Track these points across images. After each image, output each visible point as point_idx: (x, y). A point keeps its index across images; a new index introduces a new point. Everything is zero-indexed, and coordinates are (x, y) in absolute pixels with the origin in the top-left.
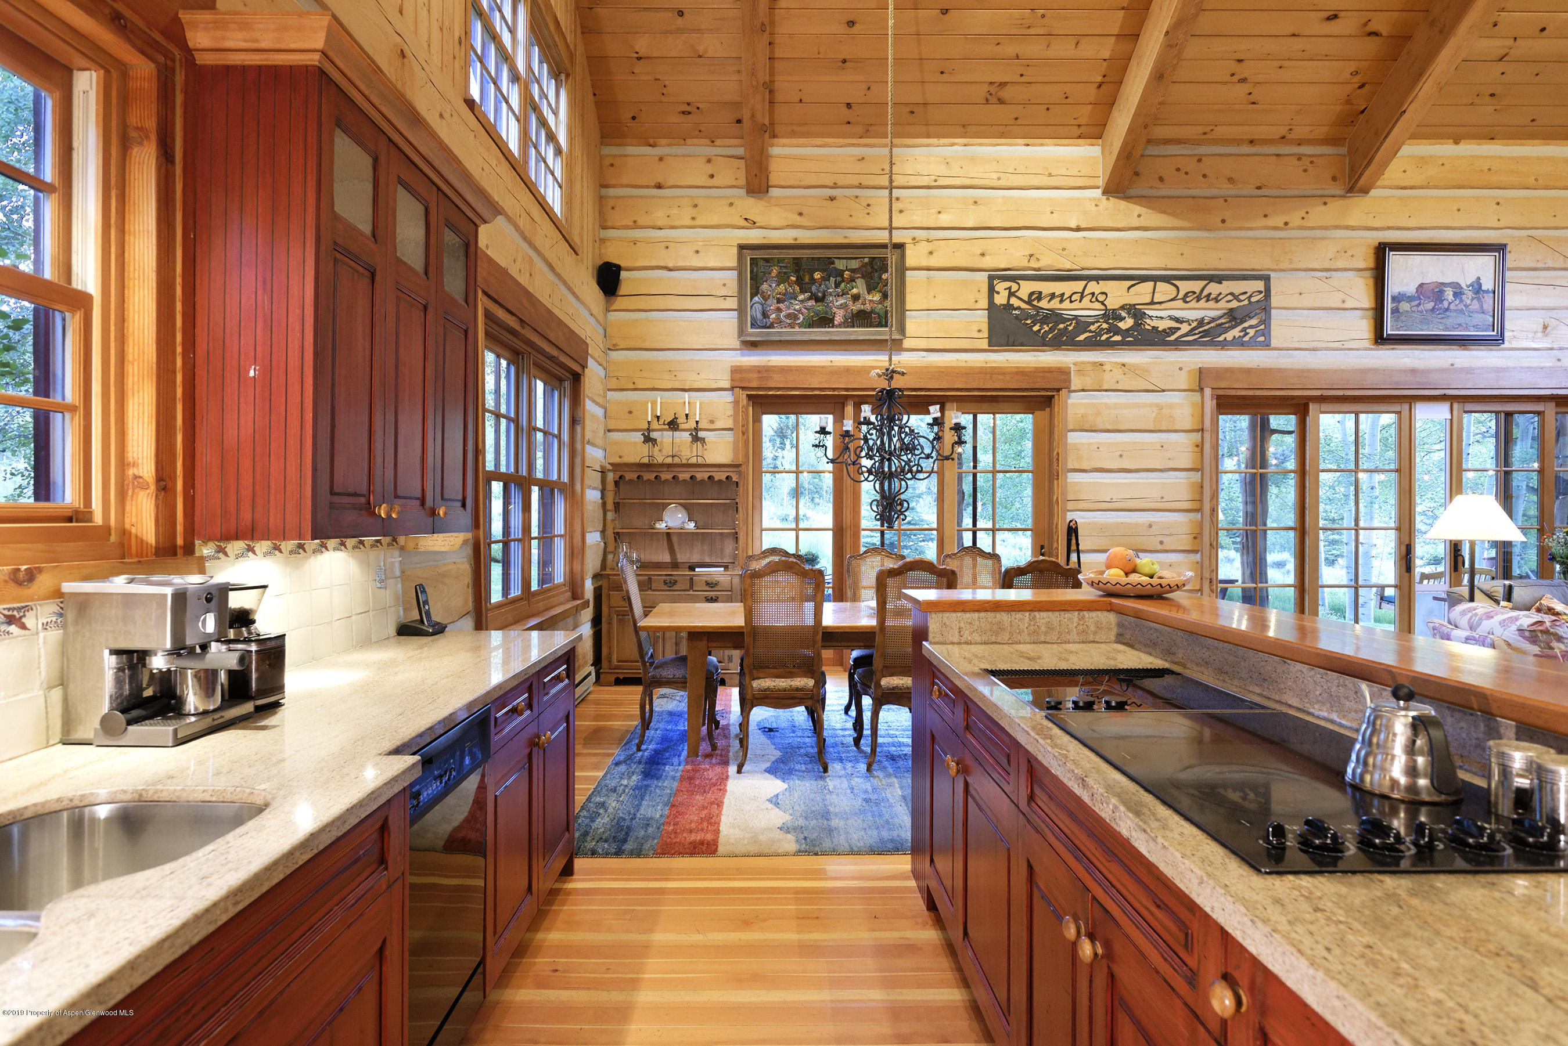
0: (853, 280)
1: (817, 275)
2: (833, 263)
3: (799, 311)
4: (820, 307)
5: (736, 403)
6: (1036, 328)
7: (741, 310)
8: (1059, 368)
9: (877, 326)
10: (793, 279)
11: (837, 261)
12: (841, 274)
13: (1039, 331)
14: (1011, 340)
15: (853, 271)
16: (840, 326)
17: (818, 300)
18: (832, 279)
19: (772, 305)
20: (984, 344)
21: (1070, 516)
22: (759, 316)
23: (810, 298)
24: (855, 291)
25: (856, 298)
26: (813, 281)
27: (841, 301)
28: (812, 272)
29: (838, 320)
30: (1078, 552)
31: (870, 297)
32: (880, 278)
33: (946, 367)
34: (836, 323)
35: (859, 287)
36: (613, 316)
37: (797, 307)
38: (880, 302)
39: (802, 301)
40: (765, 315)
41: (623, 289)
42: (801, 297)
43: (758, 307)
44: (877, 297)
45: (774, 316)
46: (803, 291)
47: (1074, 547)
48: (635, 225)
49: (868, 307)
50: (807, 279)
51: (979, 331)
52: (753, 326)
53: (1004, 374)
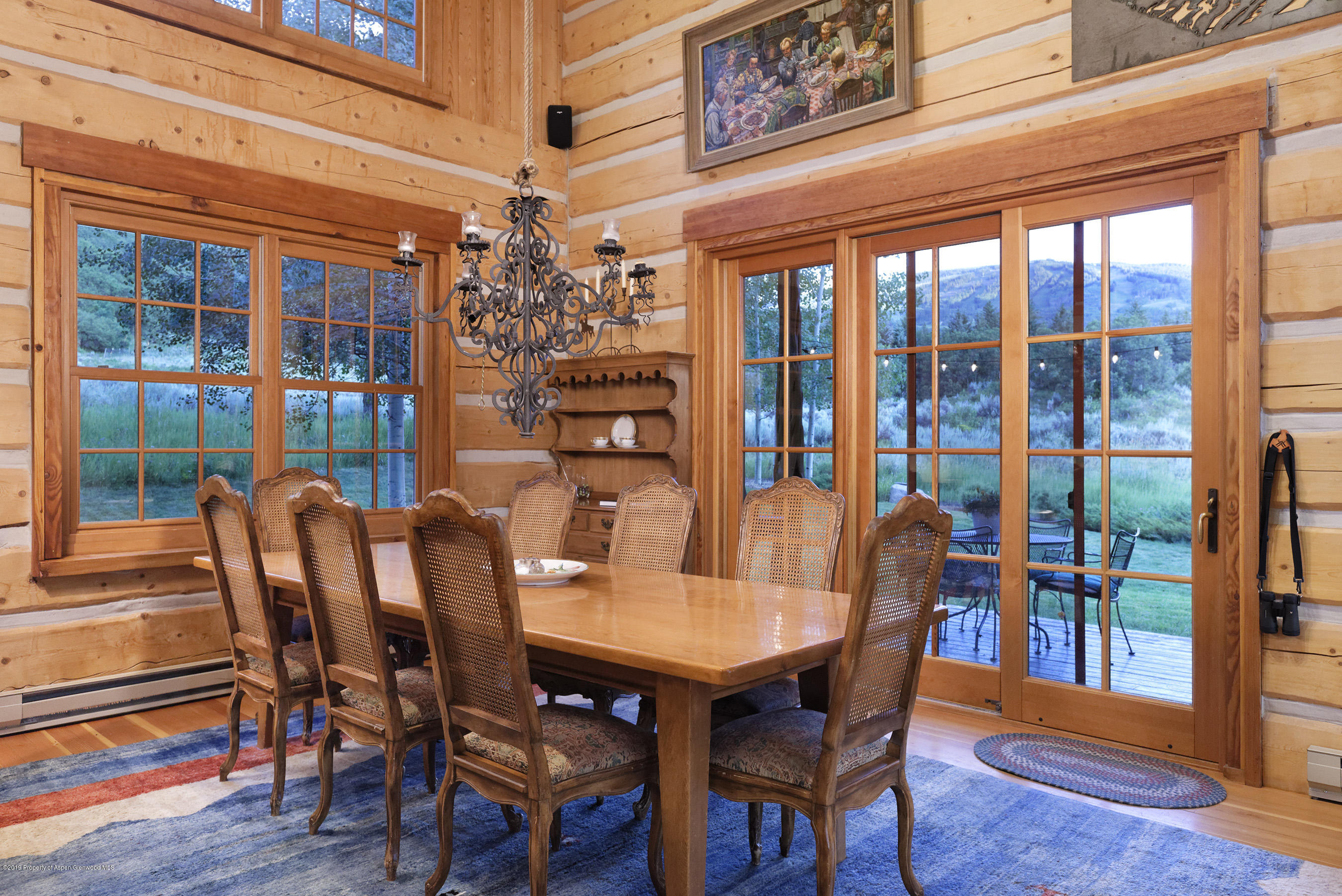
0: (834, 34)
1: (785, 44)
2: (806, 16)
3: (763, 108)
4: (789, 94)
5: (690, 263)
6: (1178, 17)
7: (690, 130)
8: (1235, 89)
9: (871, 101)
10: (754, 60)
11: (810, 11)
12: (815, 29)
13: (1189, 17)
14: (1121, 59)
15: (833, 19)
16: (817, 116)
17: (786, 82)
18: (805, 43)
19: (730, 107)
20: (1065, 80)
21: (1277, 423)
22: (715, 130)
23: (777, 83)
24: (837, 51)
25: (839, 62)
26: (780, 54)
27: (819, 74)
28: (777, 40)
29: (815, 105)
30: (1293, 505)
31: (859, 55)
32: (875, 15)
33: (987, 144)
34: (812, 112)
35: (844, 44)
36: (577, 173)
37: (760, 103)
38: (876, 58)
39: (766, 92)
40: (722, 127)
41: (581, 137)
42: (765, 86)
43: (713, 117)
44: (870, 50)
45: (731, 126)
46: (766, 77)
47: (1284, 496)
48: (594, 48)
49: (857, 72)
50: (771, 54)
51: (1055, 57)
52: (707, 146)
53: (1102, 132)
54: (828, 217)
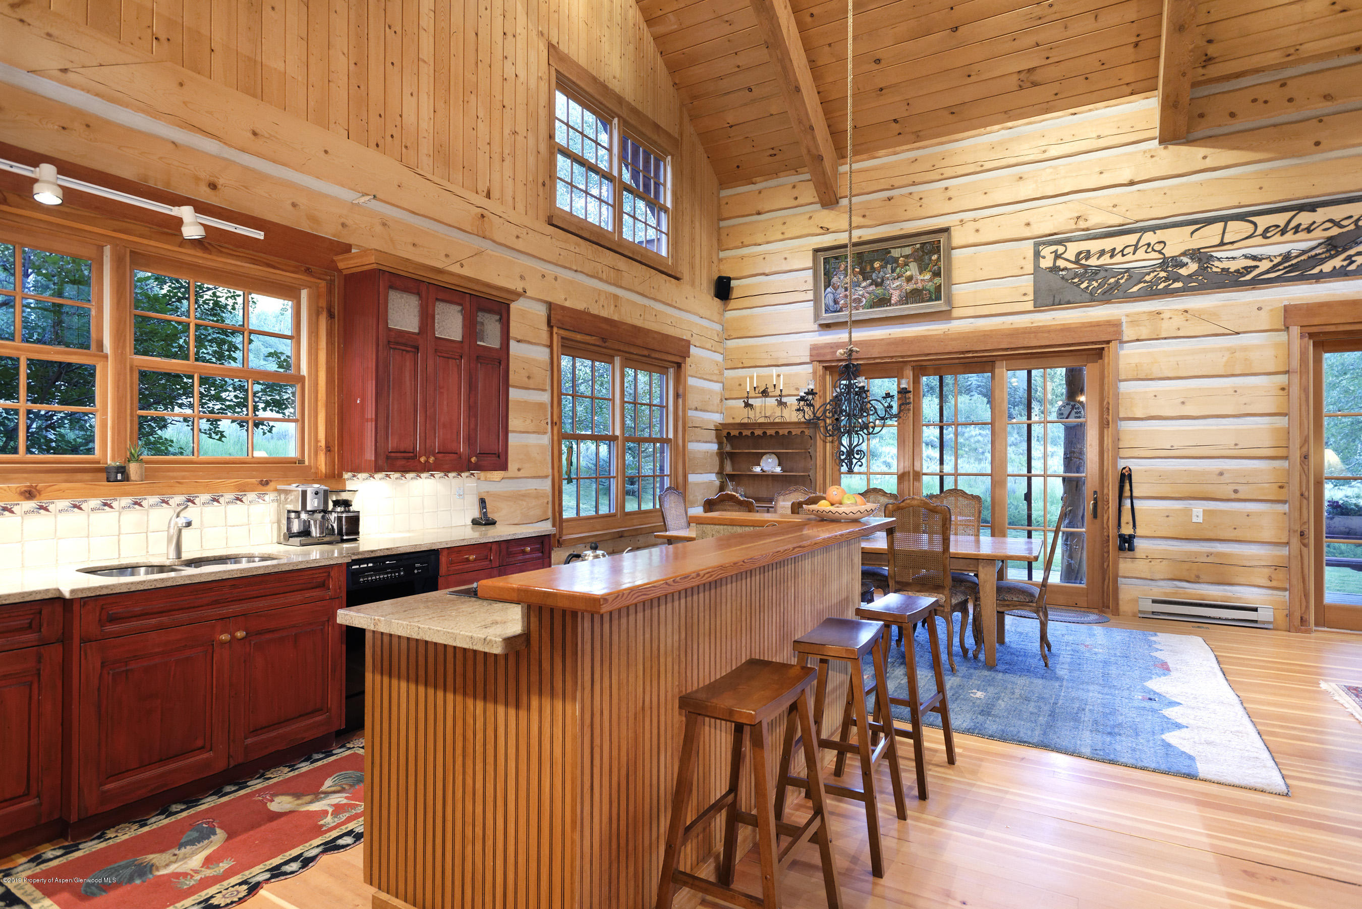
0: (906, 264)
1: (877, 265)
2: (890, 252)
3: (863, 296)
4: (879, 291)
5: (815, 373)
6: (1083, 286)
7: (816, 300)
8: (1108, 321)
9: (928, 301)
10: (857, 270)
11: (892, 251)
12: (896, 260)
13: (1087, 288)
14: (1057, 301)
15: (907, 257)
16: (896, 304)
17: (877, 285)
18: (889, 266)
19: (841, 292)
20: (1030, 306)
21: (1122, 464)
22: (832, 303)
23: (871, 284)
24: (908, 273)
25: (909, 279)
26: (873, 269)
27: (897, 283)
28: (872, 263)
29: (894, 299)
30: (1132, 498)
31: (921, 277)
32: (930, 259)
33: (991, 331)
34: (893, 302)
35: (913, 269)
36: (729, 314)
37: (861, 293)
38: (931, 280)
39: (865, 287)
40: (836, 302)
41: (735, 294)
42: (864, 284)
43: (830, 296)
44: (928, 276)
45: (842, 302)
46: (865, 279)
47: (1127, 493)
48: (743, 245)
49: (920, 286)
50: (868, 269)
51: (1025, 294)
52: (826, 311)
53: (1049, 332)
54: (902, 357)
